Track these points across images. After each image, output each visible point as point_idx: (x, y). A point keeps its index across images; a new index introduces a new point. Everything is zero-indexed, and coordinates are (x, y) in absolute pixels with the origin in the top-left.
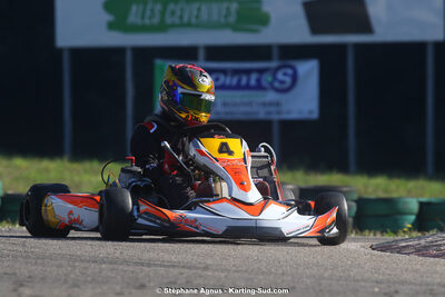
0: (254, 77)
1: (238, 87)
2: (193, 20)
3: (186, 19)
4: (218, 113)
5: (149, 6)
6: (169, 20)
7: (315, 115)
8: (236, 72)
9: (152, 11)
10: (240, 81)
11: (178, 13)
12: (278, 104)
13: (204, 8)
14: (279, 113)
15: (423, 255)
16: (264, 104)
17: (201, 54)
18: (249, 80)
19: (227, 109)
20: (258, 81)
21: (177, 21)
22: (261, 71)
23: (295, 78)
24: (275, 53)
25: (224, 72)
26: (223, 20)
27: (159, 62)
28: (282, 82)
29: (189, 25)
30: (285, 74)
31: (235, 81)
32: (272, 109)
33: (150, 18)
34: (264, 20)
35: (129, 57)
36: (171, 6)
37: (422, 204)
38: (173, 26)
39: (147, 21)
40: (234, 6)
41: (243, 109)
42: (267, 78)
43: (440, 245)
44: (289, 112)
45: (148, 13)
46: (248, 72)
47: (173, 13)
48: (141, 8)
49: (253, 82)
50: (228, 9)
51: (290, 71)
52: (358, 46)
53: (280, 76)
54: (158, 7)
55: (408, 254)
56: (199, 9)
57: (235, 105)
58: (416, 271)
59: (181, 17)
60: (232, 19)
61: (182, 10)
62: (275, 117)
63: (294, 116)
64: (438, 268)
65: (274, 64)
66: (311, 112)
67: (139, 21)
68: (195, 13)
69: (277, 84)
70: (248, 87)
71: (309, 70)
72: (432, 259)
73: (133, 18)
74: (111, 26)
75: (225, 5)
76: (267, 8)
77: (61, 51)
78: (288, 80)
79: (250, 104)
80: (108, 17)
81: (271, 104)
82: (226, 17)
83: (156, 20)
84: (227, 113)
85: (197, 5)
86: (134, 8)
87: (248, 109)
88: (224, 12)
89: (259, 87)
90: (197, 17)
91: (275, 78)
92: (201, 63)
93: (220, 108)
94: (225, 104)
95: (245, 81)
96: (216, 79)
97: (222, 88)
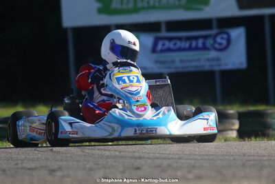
0: (200, 42)
1: (190, 49)
2: (157, 4)
4: (176, 68)
6: (140, 5)
7: (244, 66)
8: (188, 38)
10: (191, 44)
12: (218, 59)
14: (219, 65)
16: (209, 60)
17: (163, 27)
18: (197, 44)
19: (183, 65)
20: (204, 44)
21: (146, 5)
22: (206, 37)
23: (229, 41)
24: (215, 24)
25: (180, 39)
26: (177, 3)
28: (220, 44)
29: (154, 7)
30: (222, 38)
31: (187, 45)
32: (214, 63)
38: (144, 8)
39: (125, 6)
41: (194, 64)
42: (210, 42)
44: (226, 64)
46: (196, 38)
49: (200, 45)
51: (225, 36)
53: (218, 39)
57: (189, 61)
59: (148, 2)
62: (217, 68)
63: (230, 67)
65: (214, 32)
66: (241, 64)
69: (217, 46)
70: (197, 48)
71: (238, 34)
73: (115, 5)
74: (100, 11)
77: (66, 29)
78: (224, 42)
79: (199, 60)
80: (98, 5)
81: (213, 59)
82: (179, 0)
83: (131, 6)
84: (183, 67)
89: (205, 48)
90: (159, 2)
91: (215, 42)
92: (164, 34)
93: (178, 64)
94: (181, 61)
95: (194, 44)
96: (175, 44)
97: (180, 50)
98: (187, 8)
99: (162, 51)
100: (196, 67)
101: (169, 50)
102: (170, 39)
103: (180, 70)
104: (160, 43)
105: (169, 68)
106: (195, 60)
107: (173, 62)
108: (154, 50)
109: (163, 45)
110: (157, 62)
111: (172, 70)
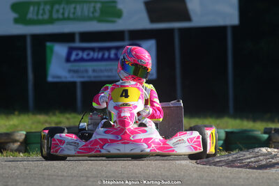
0: (113, 52)
1: (103, 59)
2: (71, 16)
3: (66, 15)
4: (90, 77)
5: (42, 7)
6: (55, 16)
7: (154, 77)
8: (101, 49)
9: (44, 9)
10: (103, 55)
11: (61, 11)
13: (78, 7)
15: (232, 167)
17: (77, 38)
18: (109, 55)
19: (96, 74)
20: (116, 55)
21: (61, 16)
24: (127, 36)
25: (93, 49)
27: (48, 44)
29: (69, 19)
31: (100, 55)
33: (42, 15)
34: (119, 14)
35: (29, 41)
36: (57, 7)
37: (227, 133)
38: (58, 19)
39: (40, 17)
40: (98, 6)
41: (106, 74)
43: (242, 160)
45: (41, 12)
46: (109, 49)
47: (58, 11)
48: (36, 8)
49: (112, 56)
50: (94, 7)
52: (181, 30)
54: (48, 7)
55: (221, 166)
56: (75, 8)
57: (101, 71)
58: (227, 177)
59: (63, 14)
60: (97, 14)
61: (64, 9)
64: (242, 175)
67: (35, 18)
68: (72, 10)
70: (109, 59)
72: (237, 169)
73: (30, 16)
74: (16, 21)
75: (92, 5)
76: (120, 6)
79: (111, 70)
80: (15, 15)
82: (93, 13)
83: (46, 17)
84: (95, 77)
85: (73, 6)
86: (31, 8)
87: (110, 74)
88: (92, 9)
90: (74, 13)
92: (77, 44)
93: (91, 73)
94: (94, 71)
95: (106, 55)
96: (88, 55)
97: (92, 60)
98: (100, 21)
99: (76, 61)
100: (109, 77)
101: (82, 60)
102: (83, 49)
103: (93, 79)
104: (74, 53)
105: (83, 77)
106: (106, 70)
107: (87, 71)
108: (68, 60)
109: (77, 55)
110: (70, 71)
111: (86, 79)
